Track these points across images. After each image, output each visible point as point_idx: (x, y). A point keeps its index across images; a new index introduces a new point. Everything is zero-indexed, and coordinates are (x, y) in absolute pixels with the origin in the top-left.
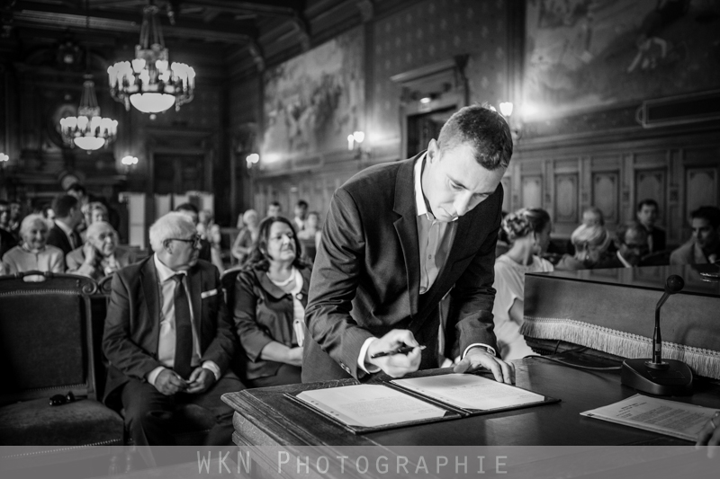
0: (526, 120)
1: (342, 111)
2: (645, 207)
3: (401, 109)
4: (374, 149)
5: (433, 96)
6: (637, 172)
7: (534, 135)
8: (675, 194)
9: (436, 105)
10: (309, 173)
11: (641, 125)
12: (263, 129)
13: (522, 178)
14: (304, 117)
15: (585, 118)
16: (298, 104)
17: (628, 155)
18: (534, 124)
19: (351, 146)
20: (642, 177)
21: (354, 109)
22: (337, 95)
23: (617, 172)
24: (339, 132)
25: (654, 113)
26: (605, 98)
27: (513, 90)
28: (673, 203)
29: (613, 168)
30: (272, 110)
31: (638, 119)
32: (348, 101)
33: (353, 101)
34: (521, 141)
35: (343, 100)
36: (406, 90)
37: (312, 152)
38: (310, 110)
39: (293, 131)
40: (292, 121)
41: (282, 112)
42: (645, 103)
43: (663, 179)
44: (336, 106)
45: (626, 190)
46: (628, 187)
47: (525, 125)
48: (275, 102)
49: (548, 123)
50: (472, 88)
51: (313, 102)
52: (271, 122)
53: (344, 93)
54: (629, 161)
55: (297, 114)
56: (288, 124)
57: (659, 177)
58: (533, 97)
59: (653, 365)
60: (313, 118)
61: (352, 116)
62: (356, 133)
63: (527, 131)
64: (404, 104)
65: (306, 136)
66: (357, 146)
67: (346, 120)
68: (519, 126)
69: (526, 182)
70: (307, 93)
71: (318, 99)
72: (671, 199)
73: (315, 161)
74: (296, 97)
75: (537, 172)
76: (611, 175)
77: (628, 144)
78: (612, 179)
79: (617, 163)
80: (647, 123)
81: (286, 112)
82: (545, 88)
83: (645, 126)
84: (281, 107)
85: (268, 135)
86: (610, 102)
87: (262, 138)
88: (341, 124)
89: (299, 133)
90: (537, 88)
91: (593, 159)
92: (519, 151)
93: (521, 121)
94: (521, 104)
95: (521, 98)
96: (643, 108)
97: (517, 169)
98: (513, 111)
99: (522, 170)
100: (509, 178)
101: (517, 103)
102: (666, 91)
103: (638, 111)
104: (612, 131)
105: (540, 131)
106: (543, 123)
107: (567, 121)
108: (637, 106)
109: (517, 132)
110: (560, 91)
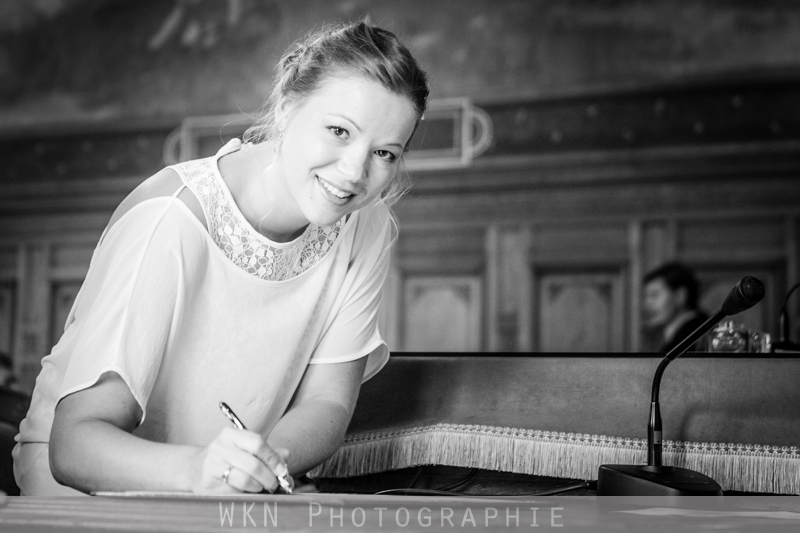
31: (169, 160)
42: (189, 122)
91: (54, 249)
96: (184, 135)
102: (238, 100)
103: (172, 141)
104: (105, 183)
108: (168, 130)
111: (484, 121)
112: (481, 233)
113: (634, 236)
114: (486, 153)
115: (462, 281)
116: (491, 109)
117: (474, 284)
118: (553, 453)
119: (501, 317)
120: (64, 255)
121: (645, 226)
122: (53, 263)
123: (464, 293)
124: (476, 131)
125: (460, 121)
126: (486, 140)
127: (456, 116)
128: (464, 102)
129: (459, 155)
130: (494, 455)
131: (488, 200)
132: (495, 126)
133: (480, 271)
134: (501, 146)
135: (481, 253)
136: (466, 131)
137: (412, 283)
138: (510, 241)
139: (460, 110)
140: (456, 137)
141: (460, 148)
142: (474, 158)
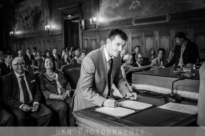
0: (100, 22)
1: (42, 19)
2: (137, 48)
3: (62, 18)
4: (53, 30)
5: (72, 15)
6: (132, 37)
7: (103, 27)
8: (142, 44)
9: (72, 17)
10: (32, 37)
11: (133, 24)
12: (15, 23)
13: (100, 39)
14: (29, 20)
15: (118, 22)
16: (27, 16)
17: (130, 33)
18: (103, 24)
19: (46, 29)
20: (134, 39)
21: (46, 18)
22: (40, 13)
24: (41, 25)
25: (137, 21)
27: (96, 14)
28: (142, 46)
30: (18, 17)
31: (132, 23)
32: (44, 15)
33: (46, 16)
34: (99, 29)
35: (42, 15)
36: (63, 12)
37: (32, 31)
38: (31, 18)
39: (25, 24)
40: (25, 21)
41: (21, 18)
43: (139, 39)
44: (40, 17)
45: (129, 42)
46: (130, 42)
47: (100, 24)
48: (19, 15)
49: (107, 23)
50: (84, 13)
51: (32, 15)
52: (17, 21)
53: (42, 13)
55: (26, 19)
56: (23, 22)
57: (138, 39)
58: (102, 16)
59: (172, 95)
60: (32, 20)
61: (45, 20)
62: (48, 26)
63: (101, 26)
64: (62, 17)
65: (30, 26)
66: (48, 29)
67: (43, 21)
68: (98, 24)
69: (101, 40)
70: (30, 12)
71: (33, 14)
72: (142, 45)
73: (34, 34)
74: (26, 13)
75: (104, 38)
77: (129, 30)
80: (135, 24)
81: (22, 18)
82: (106, 13)
83: (134, 25)
84: (20, 16)
85: (16, 25)
86: (124, 18)
87: (15, 27)
88: (42, 22)
89: (27, 25)
90: (103, 13)
92: (99, 31)
93: (99, 23)
94: (99, 18)
95: (99, 16)
96: (134, 20)
97: (98, 36)
98: (97, 20)
99: (100, 37)
100: (96, 39)
101: (98, 18)
102: (140, 15)
103: (132, 21)
104: (125, 26)
105: (104, 26)
106: (105, 23)
107: (112, 23)
108: (132, 19)
109: (98, 26)
110: (110, 14)
111: (169, 16)
112: (169, 30)
113: (189, 30)
114: (170, 20)
115: (167, 36)
117: (169, 36)
119: (172, 40)
121: (190, 29)
123: (167, 38)
126: (170, 19)
128: (167, 14)
129: (167, 21)
131: (170, 26)
132: (171, 17)
133: (169, 35)
134: (172, 19)
135: (169, 33)
136: (167, 18)
137: (161, 37)
138: (173, 31)
139: (167, 15)
141: (167, 20)
142: (168, 21)
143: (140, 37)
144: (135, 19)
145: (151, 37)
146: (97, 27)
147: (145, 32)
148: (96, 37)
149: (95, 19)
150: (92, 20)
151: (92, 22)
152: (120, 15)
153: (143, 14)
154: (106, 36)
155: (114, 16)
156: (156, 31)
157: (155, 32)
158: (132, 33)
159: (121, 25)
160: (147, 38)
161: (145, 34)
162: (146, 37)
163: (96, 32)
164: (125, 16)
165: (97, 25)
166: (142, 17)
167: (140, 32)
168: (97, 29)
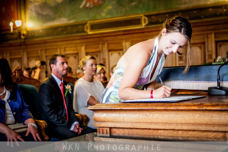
0: (28, 29)
6: (87, 53)
7: (33, 37)
11: (87, 32)
13: (28, 58)
15: (60, 29)
17: (82, 46)
18: (33, 32)
23: (77, 54)
25: (93, 27)
26: (70, 20)
27: (21, 14)
29: (76, 52)
31: (85, 30)
34: (26, 40)
42: (89, 22)
43: (99, 56)
47: (28, 32)
49: (41, 31)
54: (83, 49)
57: (97, 56)
58: (31, 18)
63: (30, 35)
68: (25, 32)
69: (30, 60)
75: (36, 55)
76: (75, 55)
78: (75, 57)
79: (77, 50)
80: (90, 31)
82: (38, 14)
83: (90, 33)
86: (72, 22)
90: (34, 14)
91: (65, 48)
92: (26, 45)
93: (26, 30)
94: (25, 21)
95: (25, 18)
96: (88, 25)
97: (25, 54)
98: (22, 25)
99: (27, 54)
100: (21, 58)
101: (23, 21)
102: (98, 17)
103: (86, 26)
104: (74, 35)
105: (36, 35)
106: (38, 31)
107: (50, 30)
108: (85, 24)
109: (24, 35)
110: (46, 15)
111: (146, 18)
114: (147, 25)
116: (147, 16)
118: (196, 85)
120: (67, 49)
122: (65, 51)
124: (145, 20)
125: (142, 19)
126: (147, 22)
127: (141, 18)
128: (142, 15)
129: (142, 26)
130: (184, 86)
131: (148, 34)
132: (149, 19)
134: (150, 23)
136: (143, 21)
139: (142, 17)
140: (141, 22)
141: (142, 24)
142: (145, 26)
143: (99, 52)
144: (90, 23)
145: (119, 52)
146: (22, 37)
147: (108, 44)
148: (20, 54)
149: (18, 23)
150: (14, 25)
151: (14, 29)
152: (65, 16)
153: (103, 15)
154: (39, 52)
155: (53, 19)
156: (126, 42)
157: (124, 44)
158: (86, 46)
159: (67, 34)
160: (112, 54)
161: (108, 47)
162: (110, 53)
163: (20, 45)
164: (73, 18)
165: (22, 33)
166: (102, 20)
167: (99, 44)
168: (22, 41)
